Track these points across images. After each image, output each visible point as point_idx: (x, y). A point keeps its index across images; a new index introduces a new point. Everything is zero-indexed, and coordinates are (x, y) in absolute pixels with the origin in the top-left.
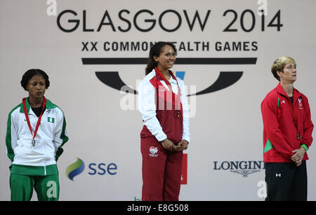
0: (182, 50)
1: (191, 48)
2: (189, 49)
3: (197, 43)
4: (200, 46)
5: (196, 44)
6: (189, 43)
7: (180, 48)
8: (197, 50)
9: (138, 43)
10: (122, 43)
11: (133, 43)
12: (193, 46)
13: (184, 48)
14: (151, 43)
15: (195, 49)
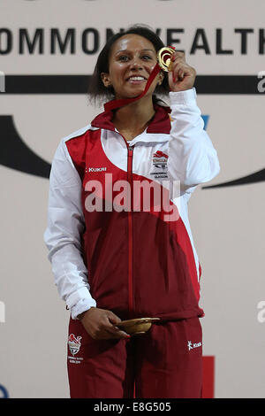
0: (200, 52)
1: (224, 47)
2: (219, 51)
3: (244, 33)
4: (253, 40)
5: (239, 36)
6: (219, 32)
7: (194, 47)
8: (244, 51)
9: (71, 32)
10: (23, 32)
11: (55, 32)
12: (231, 41)
13: (206, 48)
14: (109, 32)
15: (237, 48)
